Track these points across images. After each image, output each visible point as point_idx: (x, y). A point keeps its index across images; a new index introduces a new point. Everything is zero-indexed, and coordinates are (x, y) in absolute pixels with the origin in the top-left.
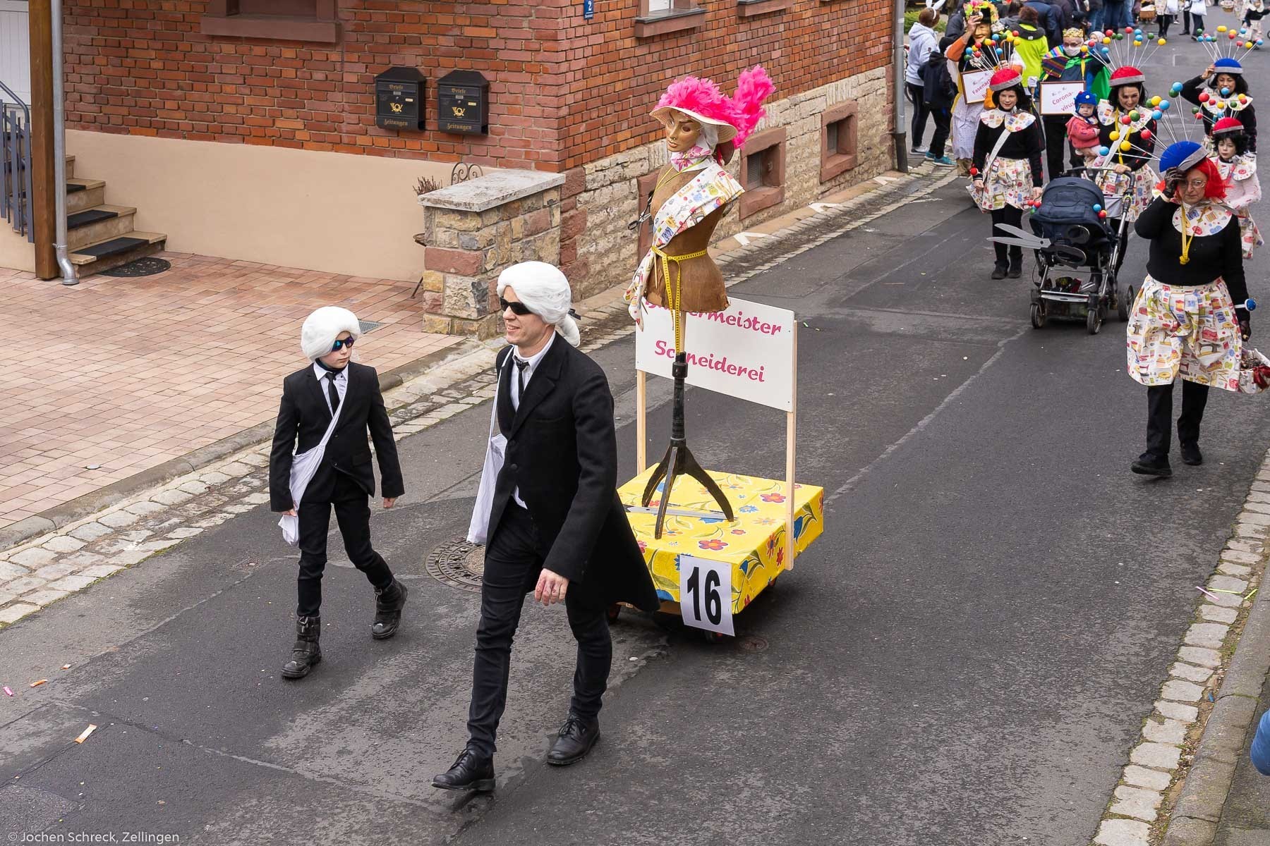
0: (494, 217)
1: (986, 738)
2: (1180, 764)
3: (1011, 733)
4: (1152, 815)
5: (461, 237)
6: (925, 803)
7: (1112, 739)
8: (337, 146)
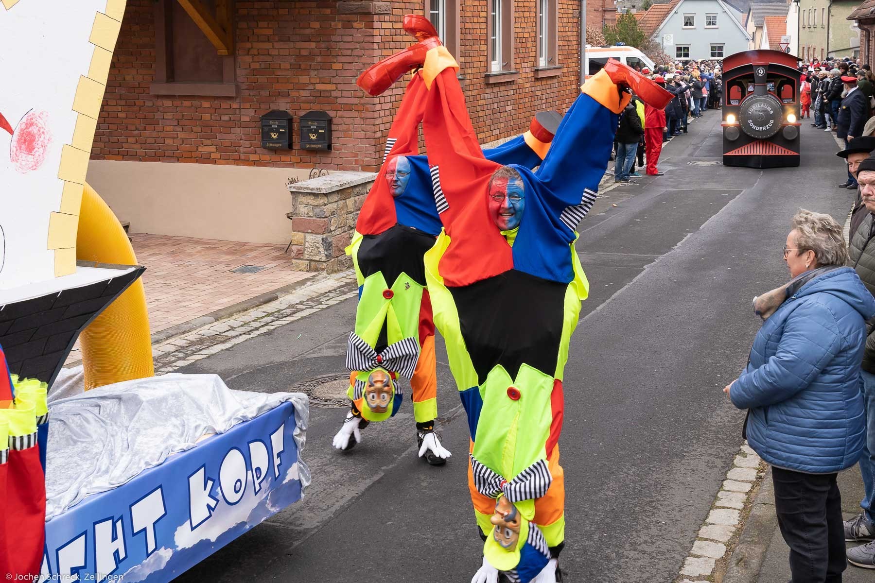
0: (335, 198)
1: (638, 470)
2: (757, 478)
3: (654, 467)
4: (741, 506)
5: (315, 210)
6: (601, 507)
7: (716, 467)
8: (238, 161)
